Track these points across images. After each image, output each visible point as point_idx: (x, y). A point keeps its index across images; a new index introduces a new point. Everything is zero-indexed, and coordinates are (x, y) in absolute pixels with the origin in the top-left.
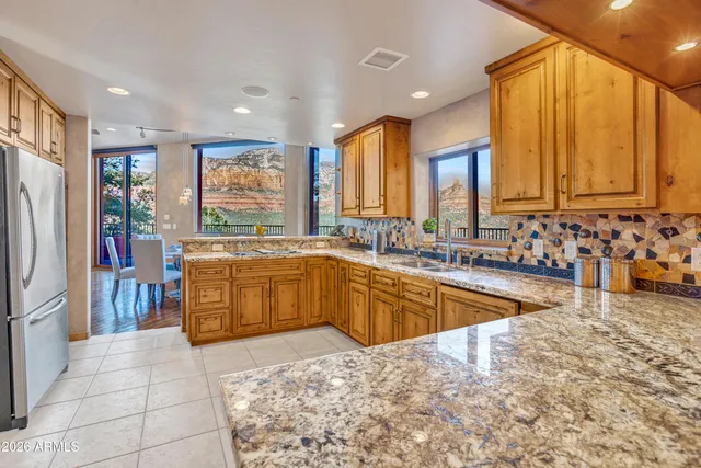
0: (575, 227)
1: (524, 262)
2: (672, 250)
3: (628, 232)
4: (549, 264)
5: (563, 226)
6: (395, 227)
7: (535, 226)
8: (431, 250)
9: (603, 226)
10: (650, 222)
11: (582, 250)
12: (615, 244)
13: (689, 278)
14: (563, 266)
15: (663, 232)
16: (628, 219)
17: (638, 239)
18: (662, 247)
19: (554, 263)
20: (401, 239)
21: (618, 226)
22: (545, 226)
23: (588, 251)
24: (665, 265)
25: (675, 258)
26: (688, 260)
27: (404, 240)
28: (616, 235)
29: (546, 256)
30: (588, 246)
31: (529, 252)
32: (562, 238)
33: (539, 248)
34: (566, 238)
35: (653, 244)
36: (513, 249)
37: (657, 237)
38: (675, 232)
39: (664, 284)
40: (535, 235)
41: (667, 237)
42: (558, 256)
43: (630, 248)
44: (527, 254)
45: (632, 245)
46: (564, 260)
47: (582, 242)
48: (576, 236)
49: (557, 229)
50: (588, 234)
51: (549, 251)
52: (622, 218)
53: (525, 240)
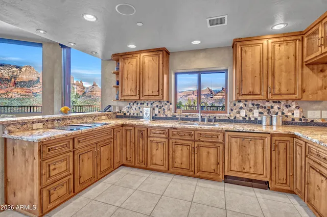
0: (258, 105)
1: (236, 119)
2: (289, 111)
3: (276, 106)
4: (247, 119)
5: (253, 104)
6: (157, 106)
7: (241, 105)
8: (185, 117)
9: (268, 105)
10: (282, 103)
11: (260, 113)
12: (272, 110)
13: (293, 120)
14: (253, 119)
15: (286, 106)
16: (276, 102)
17: (279, 108)
18: (286, 111)
19: (250, 118)
20: (162, 112)
21: (273, 104)
22: (245, 105)
23: (262, 113)
24: (287, 116)
25: (290, 114)
26: (293, 114)
27: (164, 112)
28: (272, 107)
29: (246, 116)
30: (262, 112)
31: (239, 115)
32: (252, 109)
33: (243, 113)
34: (254, 109)
35: (283, 110)
36: (231, 114)
37: (285, 108)
38: (290, 106)
39: (287, 122)
40: (241, 108)
41: (287, 108)
42: (251, 116)
43: (276, 111)
44: (238, 115)
45: (277, 110)
46: (253, 117)
47: (260, 110)
48: (258, 108)
49: (250, 106)
50: (262, 107)
51: (247, 114)
52: (274, 102)
53: (237, 110)
